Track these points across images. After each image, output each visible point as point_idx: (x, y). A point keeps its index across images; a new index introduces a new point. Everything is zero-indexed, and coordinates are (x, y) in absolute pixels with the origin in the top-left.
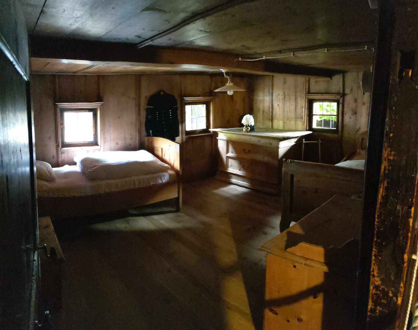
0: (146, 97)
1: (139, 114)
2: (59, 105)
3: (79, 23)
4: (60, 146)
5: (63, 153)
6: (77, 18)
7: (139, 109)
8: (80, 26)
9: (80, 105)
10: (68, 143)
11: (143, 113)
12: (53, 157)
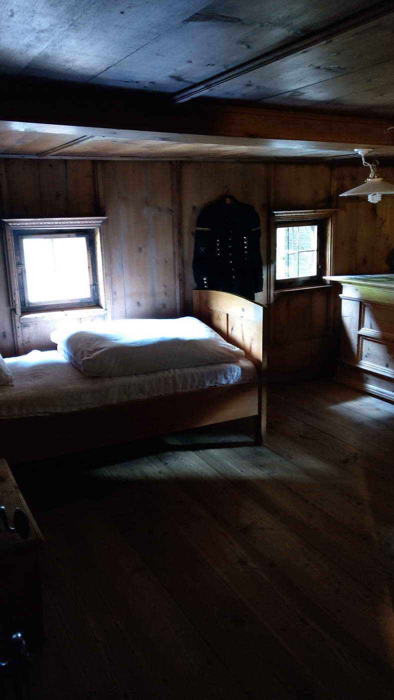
0: (194, 208)
1: (180, 243)
2: (10, 224)
3: (46, 44)
4: (19, 311)
5: (25, 325)
6: (42, 31)
7: (180, 233)
8: (49, 51)
9: (56, 223)
10: (35, 304)
11: (189, 242)
12: (4, 335)
